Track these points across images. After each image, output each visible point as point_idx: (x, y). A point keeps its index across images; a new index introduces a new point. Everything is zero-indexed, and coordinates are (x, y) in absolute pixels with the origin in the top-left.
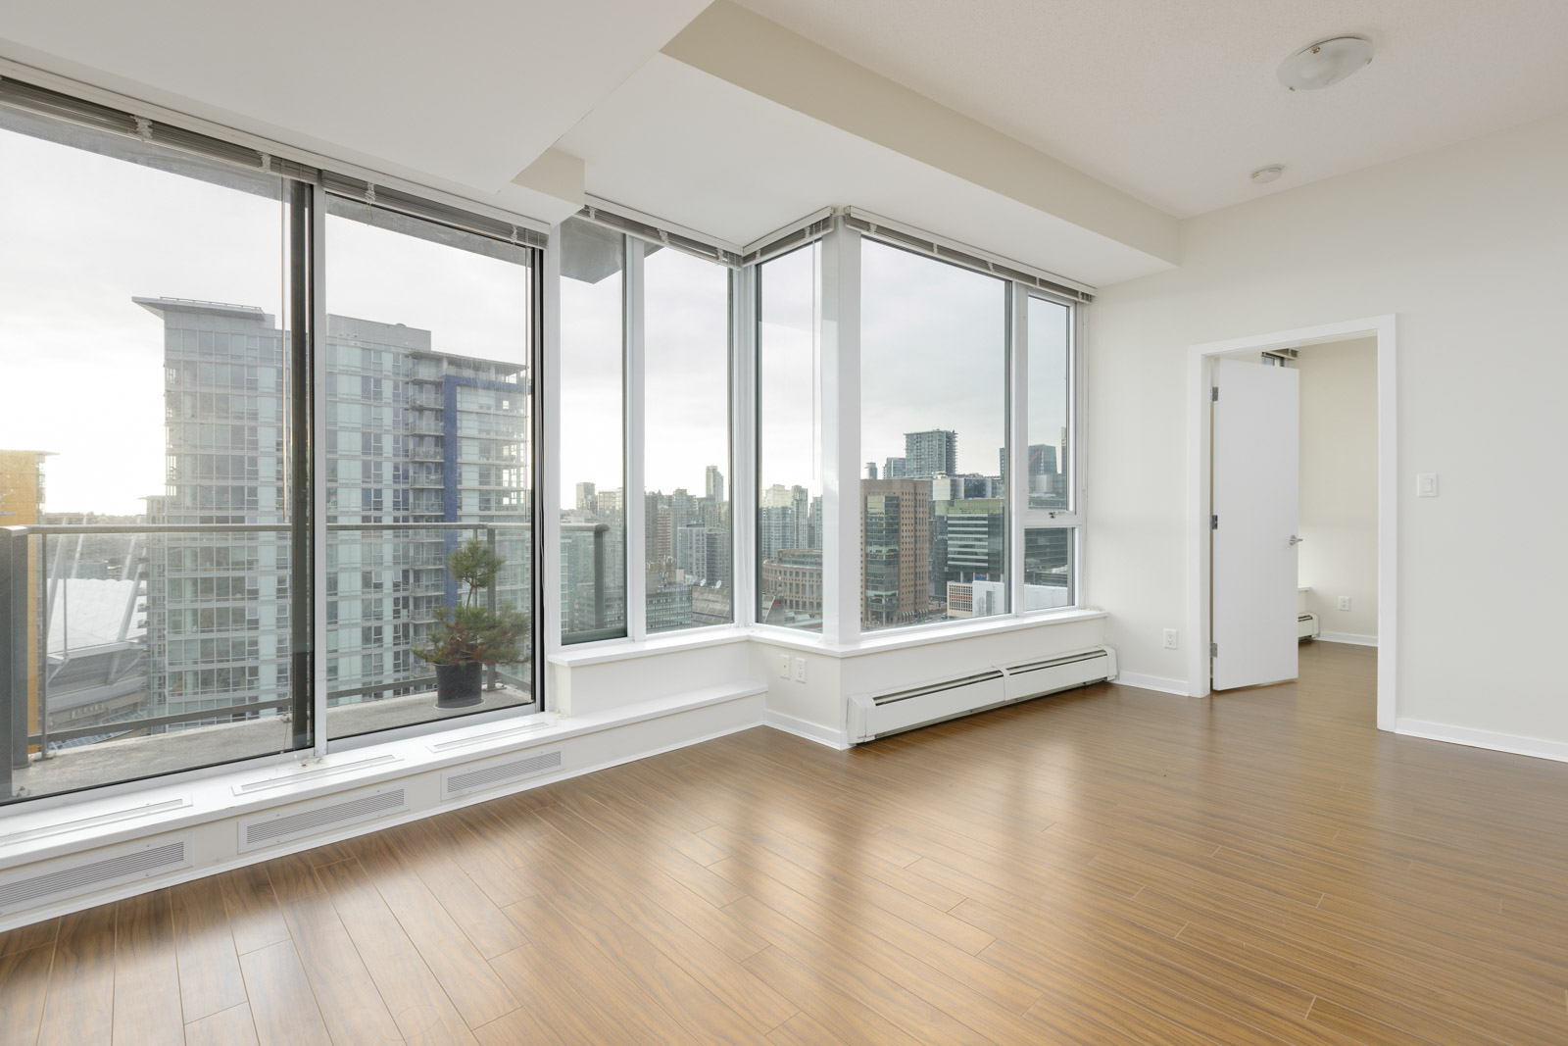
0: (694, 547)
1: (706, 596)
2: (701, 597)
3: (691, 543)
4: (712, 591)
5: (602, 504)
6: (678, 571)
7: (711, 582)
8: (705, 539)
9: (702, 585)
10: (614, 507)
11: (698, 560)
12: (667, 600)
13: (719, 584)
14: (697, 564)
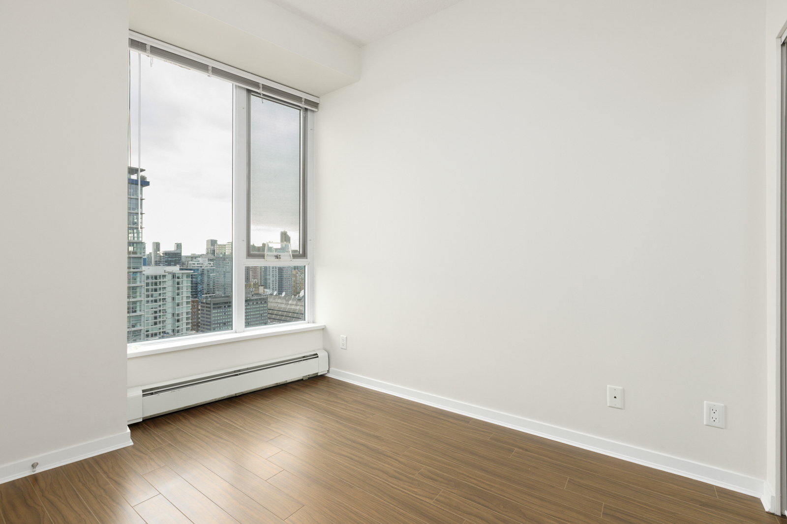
0: (271, 275)
1: (276, 300)
2: (274, 301)
3: (269, 272)
4: (280, 298)
5: (218, 251)
6: (260, 287)
7: (280, 293)
8: (277, 270)
9: (274, 294)
10: (225, 253)
11: (273, 281)
12: (253, 303)
13: (284, 294)
14: (273, 283)
